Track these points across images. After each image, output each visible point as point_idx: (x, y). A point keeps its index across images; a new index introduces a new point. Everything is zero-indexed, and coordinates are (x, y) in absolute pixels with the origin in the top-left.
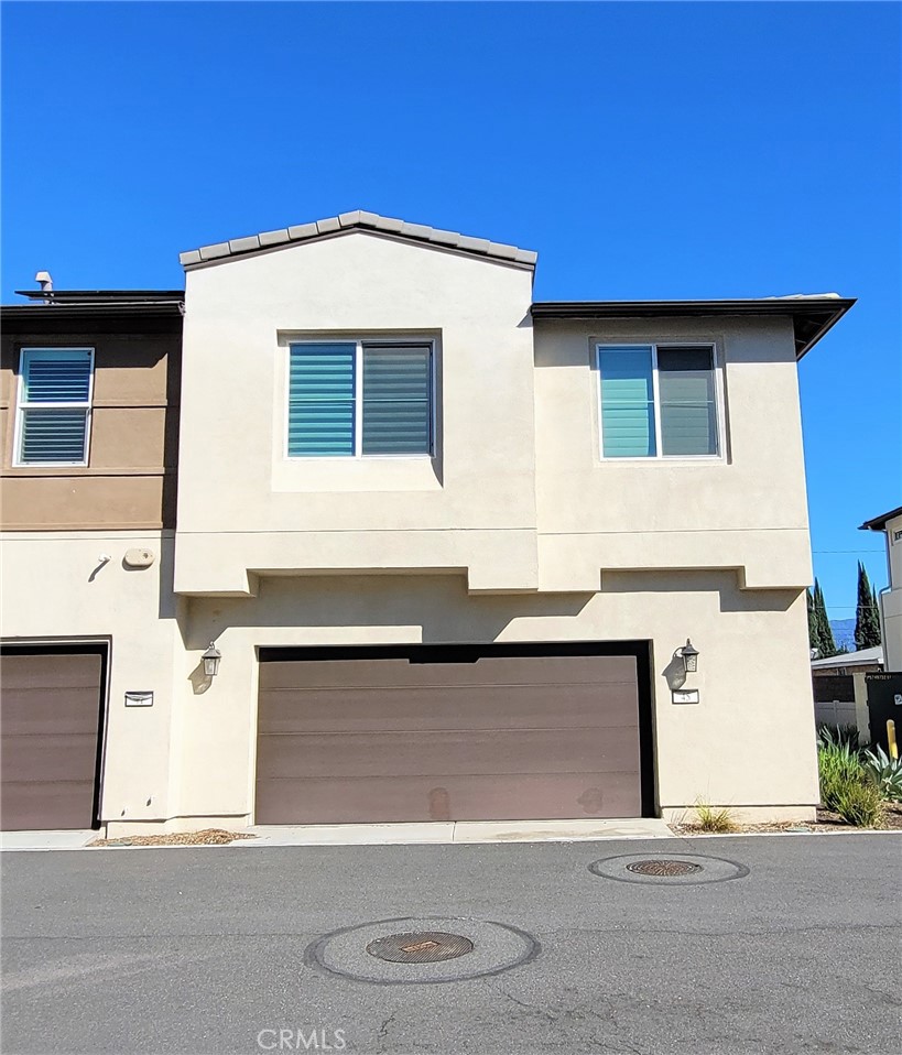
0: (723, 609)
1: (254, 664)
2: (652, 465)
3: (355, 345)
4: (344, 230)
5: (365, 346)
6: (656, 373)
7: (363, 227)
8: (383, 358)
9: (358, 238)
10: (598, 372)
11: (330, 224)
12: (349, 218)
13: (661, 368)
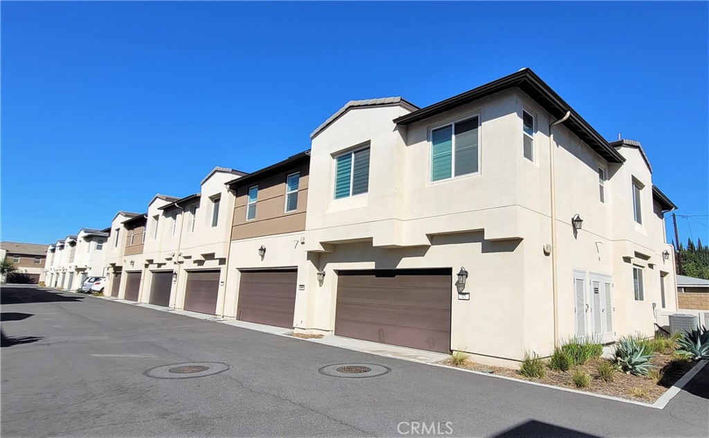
0: (483, 252)
1: (336, 277)
2: (449, 182)
3: (351, 154)
4: (347, 110)
5: (355, 153)
6: (453, 136)
7: (351, 107)
8: (360, 156)
9: (352, 112)
10: (431, 142)
11: (343, 109)
12: (347, 106)
13: (456, 134)
